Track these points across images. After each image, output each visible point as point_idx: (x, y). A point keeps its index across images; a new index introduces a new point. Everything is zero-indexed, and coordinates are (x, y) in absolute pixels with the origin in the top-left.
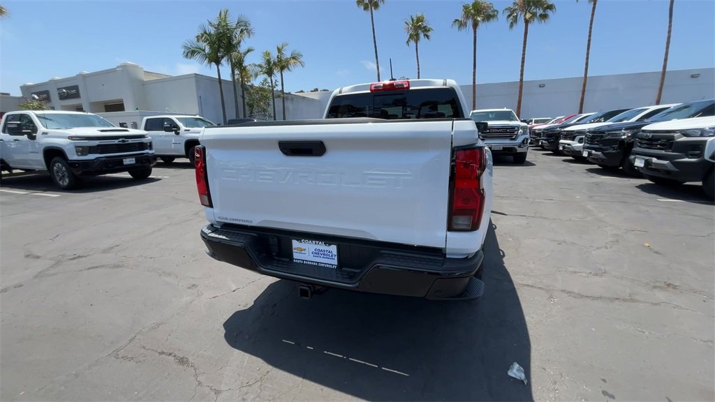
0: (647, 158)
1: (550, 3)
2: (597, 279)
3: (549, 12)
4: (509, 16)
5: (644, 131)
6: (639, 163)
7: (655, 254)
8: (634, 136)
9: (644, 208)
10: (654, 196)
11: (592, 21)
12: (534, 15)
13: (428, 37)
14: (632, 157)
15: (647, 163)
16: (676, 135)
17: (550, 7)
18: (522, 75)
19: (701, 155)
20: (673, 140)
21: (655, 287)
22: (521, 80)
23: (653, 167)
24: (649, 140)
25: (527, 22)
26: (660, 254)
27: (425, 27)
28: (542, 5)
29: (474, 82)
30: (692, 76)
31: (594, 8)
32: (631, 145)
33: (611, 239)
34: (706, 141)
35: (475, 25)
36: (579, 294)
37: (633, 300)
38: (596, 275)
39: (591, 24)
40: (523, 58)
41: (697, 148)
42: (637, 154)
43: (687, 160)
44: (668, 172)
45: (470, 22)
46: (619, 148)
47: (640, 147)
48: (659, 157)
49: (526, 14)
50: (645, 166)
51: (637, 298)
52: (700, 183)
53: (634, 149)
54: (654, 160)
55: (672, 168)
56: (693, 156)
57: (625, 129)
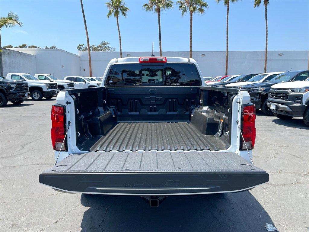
0: (277, 104)
1: (204, 2)
2: (279, 175)
3: (204, 8)
4: (181, 7)
5: (272, 88)
6: (273, 107)
7: (297, 158)
8: (267, 90)
9: (281, 134)
10: (282, 126)
11: (228, 16)
12: (195, 8)
13: (125, 14)
14: (268, 104)
15: (277, 107)
16: (289, 91)
17: (204, 5)
18: (191, 47)
19: (301, 102)
20: (288, 94)
21: (304, 175)
22: (191, 51)
23: (280, 109)
24: (276, 94)
25: (191, 12)
26: (299, 158)
27: (122, 6)
28: (200, 2)
29: (161, 50)
30: (279, 55)
31: (228, 9)
32: (266, 96)
33: (274, 152)
34: (302, 95)
35: (158, 10)
36: (275, 184)
37: (299, 183)
38: (278, 173)
39: (227, 19)
40: (191, 36)
41: (298, 98)
42: (270, 102)
43: (295, 105)
44: (287, 112)
45: (154, 7)
46: (259, 98)
47: (272, 98)
48: (282, 104)
49: (190, 7)
50: (276, 109)
51: (300, 181)
52: (302, 118)
53: (268, 99)
54: (280, 105)
55: (289, 110)
56: (298, 103)
57: (261, 87)
